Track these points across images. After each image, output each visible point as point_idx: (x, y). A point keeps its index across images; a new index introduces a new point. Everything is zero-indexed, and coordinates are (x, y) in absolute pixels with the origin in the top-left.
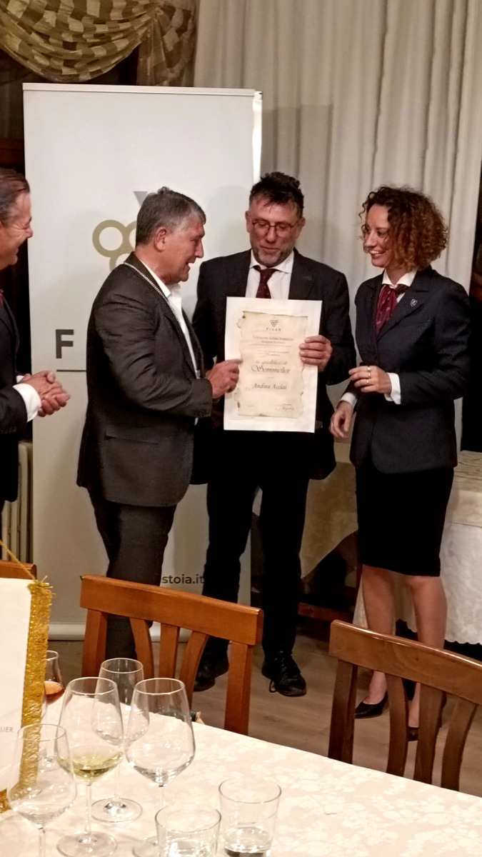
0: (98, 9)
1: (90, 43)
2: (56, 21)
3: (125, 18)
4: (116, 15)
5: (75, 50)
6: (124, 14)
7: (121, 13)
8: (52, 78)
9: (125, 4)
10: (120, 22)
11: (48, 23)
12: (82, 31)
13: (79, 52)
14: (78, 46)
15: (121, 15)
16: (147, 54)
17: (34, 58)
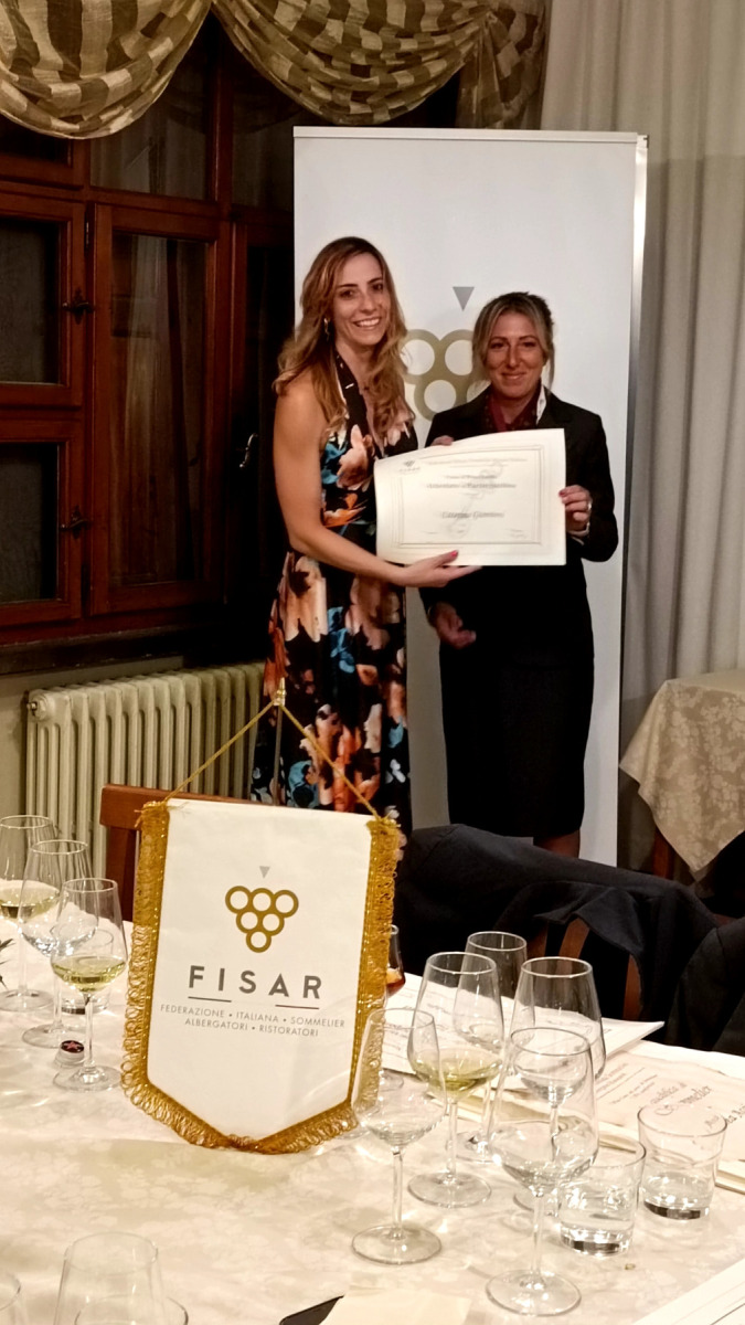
0: (404, 16)
1: (389, 66)
2: (344, 35)
3: (443, 29)
4: (428, 24)
5: (368, 77)
6: (440, 23)
7: (436, 19)
8: (335, 118)
9: (442, 7)
10: (434, 34)
11: (332, 38)
12: (381, 48)
13: (375, 80)
14: (372, 70)
15: (436, 25)
16: (473, 81)
17: (310, 89)
